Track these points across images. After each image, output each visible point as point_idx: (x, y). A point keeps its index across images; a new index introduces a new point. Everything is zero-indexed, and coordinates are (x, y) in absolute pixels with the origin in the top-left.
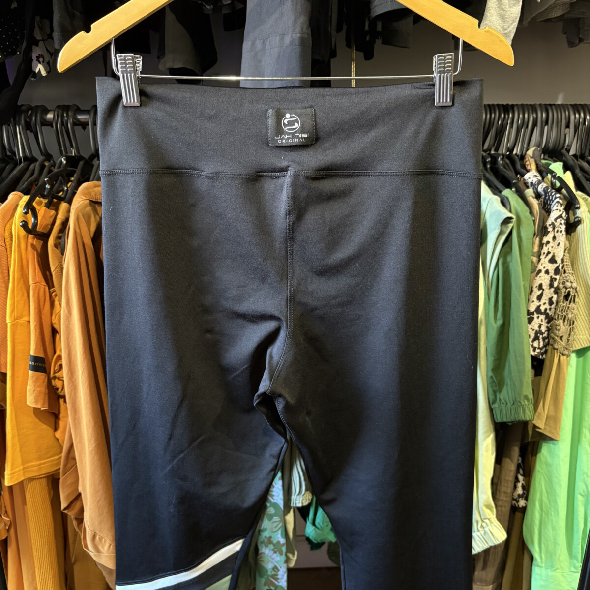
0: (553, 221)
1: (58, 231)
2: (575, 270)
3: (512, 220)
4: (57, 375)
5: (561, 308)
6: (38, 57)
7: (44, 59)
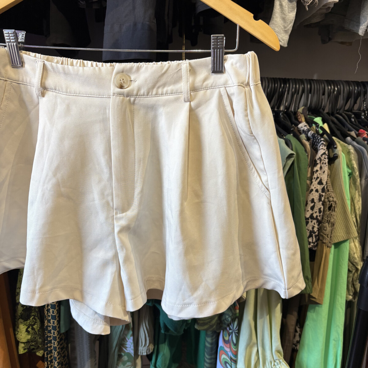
0: (320, 156)
2: (334, 189)
3: (294, 156)
5: (327, 215)
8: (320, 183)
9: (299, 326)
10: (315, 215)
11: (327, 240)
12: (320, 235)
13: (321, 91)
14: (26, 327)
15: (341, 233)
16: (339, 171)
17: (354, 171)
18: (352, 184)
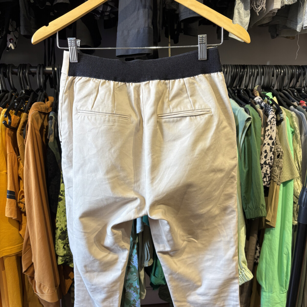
0: (270, 119)
1: (21, 127)
2: (281, 143)
3: (251, 119)
4: (21, 201)
5: (276, 162)
6: (10, 40)
7: (13, 41)
8: (271, 139)
9: (258, 245)
10: (267, 162)
11: (276, 180)
12: (272, 176)
13: (271, 74)
14: (63, 245)
15: (287, 174)
16: (284, 130)
17: (296, 130)
18: (294, 139)
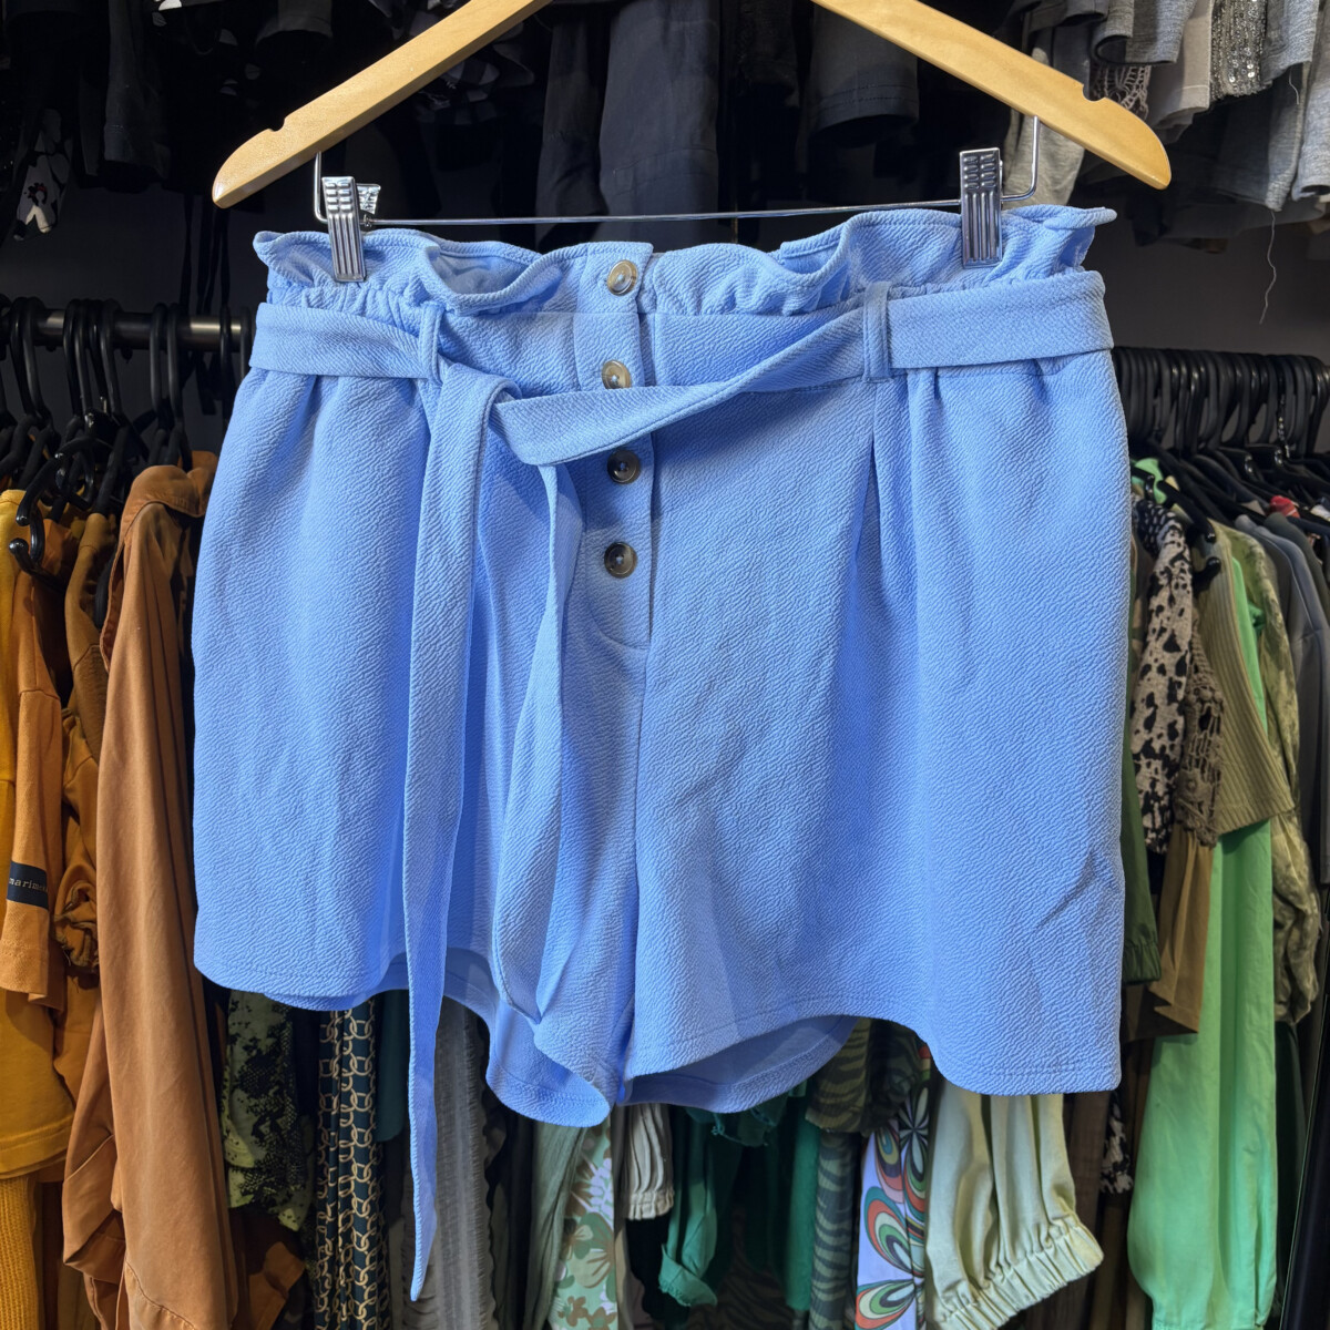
0: (1167, 565)
2: (1214, 665)
4: (71, 915)
5: (1195, 744)
6: (33, 190)
7: (46, 194)
8: (1171, 646)
9: (1117, 1112)
10: (1156, 745)
11: (1198, 821)
12: (1176, 805)
13: (1151, 383)
14: (255, 1120)
15: (1242, 800)
16: (1226, 609)
17: (1270, 611)
18: (1264, 652)
